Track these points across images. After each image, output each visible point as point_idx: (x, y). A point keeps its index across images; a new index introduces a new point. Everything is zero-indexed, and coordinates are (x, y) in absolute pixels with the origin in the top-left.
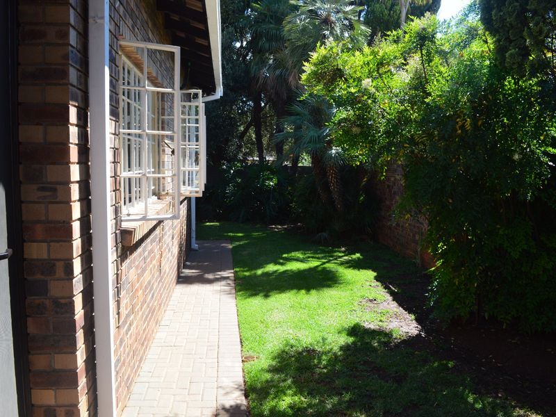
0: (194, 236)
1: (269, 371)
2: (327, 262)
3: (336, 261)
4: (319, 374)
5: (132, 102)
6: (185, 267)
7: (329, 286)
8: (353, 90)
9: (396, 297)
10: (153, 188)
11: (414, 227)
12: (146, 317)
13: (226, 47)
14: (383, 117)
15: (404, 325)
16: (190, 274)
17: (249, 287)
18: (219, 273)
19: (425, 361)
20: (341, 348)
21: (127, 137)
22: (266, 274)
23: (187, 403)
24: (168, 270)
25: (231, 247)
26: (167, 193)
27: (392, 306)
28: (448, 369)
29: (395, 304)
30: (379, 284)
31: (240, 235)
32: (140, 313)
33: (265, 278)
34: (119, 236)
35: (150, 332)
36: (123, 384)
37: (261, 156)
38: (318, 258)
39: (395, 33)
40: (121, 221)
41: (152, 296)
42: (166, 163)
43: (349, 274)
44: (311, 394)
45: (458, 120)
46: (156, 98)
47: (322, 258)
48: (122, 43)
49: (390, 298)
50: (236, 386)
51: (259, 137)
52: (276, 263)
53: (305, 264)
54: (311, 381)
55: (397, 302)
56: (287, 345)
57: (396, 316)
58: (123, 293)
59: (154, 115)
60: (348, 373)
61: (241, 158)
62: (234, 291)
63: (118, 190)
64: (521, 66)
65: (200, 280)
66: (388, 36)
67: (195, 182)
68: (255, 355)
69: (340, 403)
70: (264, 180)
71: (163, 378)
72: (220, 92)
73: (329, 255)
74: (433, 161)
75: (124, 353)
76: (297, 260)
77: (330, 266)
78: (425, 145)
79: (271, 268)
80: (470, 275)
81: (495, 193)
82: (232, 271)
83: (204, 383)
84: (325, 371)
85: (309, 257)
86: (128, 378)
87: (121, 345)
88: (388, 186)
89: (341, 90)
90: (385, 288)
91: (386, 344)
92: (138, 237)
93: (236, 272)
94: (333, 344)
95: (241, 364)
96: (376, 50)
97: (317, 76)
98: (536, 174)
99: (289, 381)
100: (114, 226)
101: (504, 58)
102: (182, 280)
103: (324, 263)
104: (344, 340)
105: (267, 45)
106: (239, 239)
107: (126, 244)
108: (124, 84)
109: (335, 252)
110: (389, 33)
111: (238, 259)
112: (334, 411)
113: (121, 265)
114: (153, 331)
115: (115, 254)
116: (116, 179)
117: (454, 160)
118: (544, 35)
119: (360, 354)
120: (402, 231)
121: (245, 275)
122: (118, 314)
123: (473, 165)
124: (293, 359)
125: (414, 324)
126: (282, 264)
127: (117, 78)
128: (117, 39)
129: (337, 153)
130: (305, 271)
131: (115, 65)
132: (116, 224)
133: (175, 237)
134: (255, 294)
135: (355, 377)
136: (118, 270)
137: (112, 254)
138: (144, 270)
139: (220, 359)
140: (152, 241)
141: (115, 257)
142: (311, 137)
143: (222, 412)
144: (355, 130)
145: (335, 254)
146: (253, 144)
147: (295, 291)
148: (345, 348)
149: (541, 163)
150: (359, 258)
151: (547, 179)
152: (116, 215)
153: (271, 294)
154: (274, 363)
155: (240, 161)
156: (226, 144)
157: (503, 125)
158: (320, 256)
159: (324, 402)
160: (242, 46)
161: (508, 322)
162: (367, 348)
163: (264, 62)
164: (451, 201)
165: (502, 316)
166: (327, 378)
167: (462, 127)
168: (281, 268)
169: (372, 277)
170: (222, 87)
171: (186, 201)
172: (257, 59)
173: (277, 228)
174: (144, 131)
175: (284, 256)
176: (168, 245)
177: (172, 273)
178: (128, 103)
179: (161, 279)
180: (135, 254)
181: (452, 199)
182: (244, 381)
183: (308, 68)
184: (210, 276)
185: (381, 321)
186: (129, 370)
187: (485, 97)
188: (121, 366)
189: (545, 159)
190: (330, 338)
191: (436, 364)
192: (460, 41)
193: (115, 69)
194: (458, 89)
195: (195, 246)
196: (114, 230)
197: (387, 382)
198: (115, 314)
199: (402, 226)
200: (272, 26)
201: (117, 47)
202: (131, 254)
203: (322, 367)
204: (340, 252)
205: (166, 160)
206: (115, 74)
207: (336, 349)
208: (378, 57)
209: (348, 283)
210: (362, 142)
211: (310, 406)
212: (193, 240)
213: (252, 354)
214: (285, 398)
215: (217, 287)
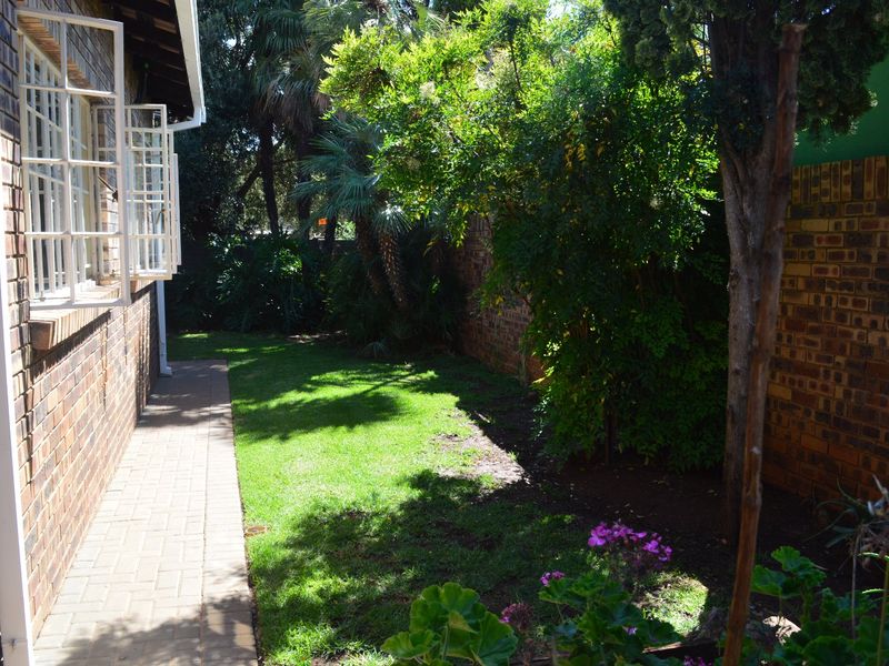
0: (165, 353)
1: (287, 546)
2: (381, 385)
3: (395, 383)
4: (366, 545)
5: (45, 118)
6: (150, 402)
7: (385, 419)
8: (405, 100)
9: (487, 430)
10: (88, 266)
11: (516, 325)
12: (82, 475)
13: (209, 46)
14: (456, 145)
15: (499, 468)
16: (158, 413)
17: (254, 426)
18: (208, 409)
19: (530, 518)
20: (402, 506)
21: (37, 175)
22: (286, 407)
23: (155, 602)
24: (118, 404)
25: (227, 369)
26: (113, 276)
27: (482, 443)
28: (564, 525)
29: (486, 440)
30: (462, 412)
31: (243, 350)
32: (71, 466)
33: (280, 413)
34: (25, 332)
35: (91, 500)
36: (43, 577)
37: (274, 226)
38: (368, 380)
39: (469, 13)
40: (30, 309)
41: (92, 441)
42: (109, 225)
43: (416, 400)
44: (354, 573)
45: (567, 146)
46: (89, 116)
47: (375, 379)
48: (23, 13)
49: (480, 432)
50: (234, 570)
51: (270, 195)
52: (300, 389)
53: (346, 390)
54: (355, 556)
55: (489, 437)
56: (316, 507)
57: (488, 457)
58: (36, 429)
59: (87, 146)
60: (412, 541)
61: (242, 228)
62: (231, 434)
63: (22, 256)
64: (658, 63)
65: (175, 420)
66: (460, 18)
67: (162, 262)
68: (265, 524)
69: (398, 584)
70: (280, 264)
71: (112, 569)
72: (200, 116)
73: (386, 375)
74: (533, 213)
75: (44, 527)
76: (335, 383)
77: (388, 390)
78: (521, 188)
79: (292, 397)
80: (594, 386)
81: (628, 261)
82: (229, 405)
83: (182, 571)
84: (376, 540)
85: (353, 379)
86: (53, 569)
87: (36, 512)
88: (476, 266)
89: (387, 99)
90: (472, 418)
91: (471, 497)
92: (60, 335)
93: (235, 405)
94: (390, 501)
95: (243, 541)
96: (442, 41)
97: (348, 83)
98: (685, 229)
99: (319, 559)
100: (16, 315)
101: (632, 51)
102: (143, 421)
103: (377, 387)
104: (407, 494)
105: (279, 44)
106: (240, 357)
107: (40, 347)
108: (29, 81)
109: (395, 370)
110: (460, 14)
111: (237, 386)
112: (389, 595)
113: (32, 380)
114: (95, 498)
115: (20, 360)
116: (17, 238)
117: (563, 210)
118: (688, 16)
119: (431, 512)
120: (498, 334)
121: (250, 410)
122: (30, 460)
123: (592, 215)
124: (326, 526)
125: (515, 466)
126: (310, 391)
127: (14, 69)
128: (14, 6)
129: (395, 214)
130: (346, 398)
131: (11, 47)
132: (21, 311)
133: (131, 350)
134: (266, 437)
135: (424, 546)
136: (26, 388)
137: (14, 360)
138: (74, 397)
139: (208, 534)
140: (89, 351)
141: (19, 366)
142: (353, 188)
143: (211, 610)
144: (413, 163)
145: (396, 373)
146: (260, 205)
147: (330, 429)
148: (409, 506)
149: (691, 213)
150: (432, 378)
151: (699, 235)
152: (19, 296)
153: (290, 435)
154: (296, 534)
155: (240, 233)
156: (216, 205)
157: (636, 157)
158: (371, 376)
159: (373, 583)
160: (238, 46)
161: (652, 455)
162: (443, 504)
163: (273, 70)
164: (560, 273)
165: (644, 448)
166: (379, 550)
167: (574, 157)
168: (307, 397)
169: (453, 404)
170: (204, 108)
171: (148, 295)
172: (263, 66)
173: (303, 339)
174: (65, 160)
175: (314, 378)
176: (117, 362)
177: (126, 408)
178: (38, 120)
179: (107, 416)
180: (58, 368)
181: (562, 269)
182: (248, 564)
183: (334, 69)
184: (192, 414)
185: (464, 465)
186: (55, 555)
187: (607, 112)
188: (39, 549)
189: (696, 207)
190: (384, 494)
191: (546, 520)
192: (570, 28)
193: (11, 54)
194: (566, 98)
195: (166, 368)
196: (17, 322)
197: (472, 549)
198: (24, 459)
199: (498, 327)
200: (286, 11)
201: (13, 18)
202: (49, 365)
203: (371, 534)
204: (403, 370)
205: (109, 220)
206: (11, 62)
207: (394, 508)
208: (445, 52)
209: (415, 414)
210: (423, 184)
211: (351, 590)
212: (163, 359)
213: (261, 524)
214: (312, 582)
215: (203, 429)
